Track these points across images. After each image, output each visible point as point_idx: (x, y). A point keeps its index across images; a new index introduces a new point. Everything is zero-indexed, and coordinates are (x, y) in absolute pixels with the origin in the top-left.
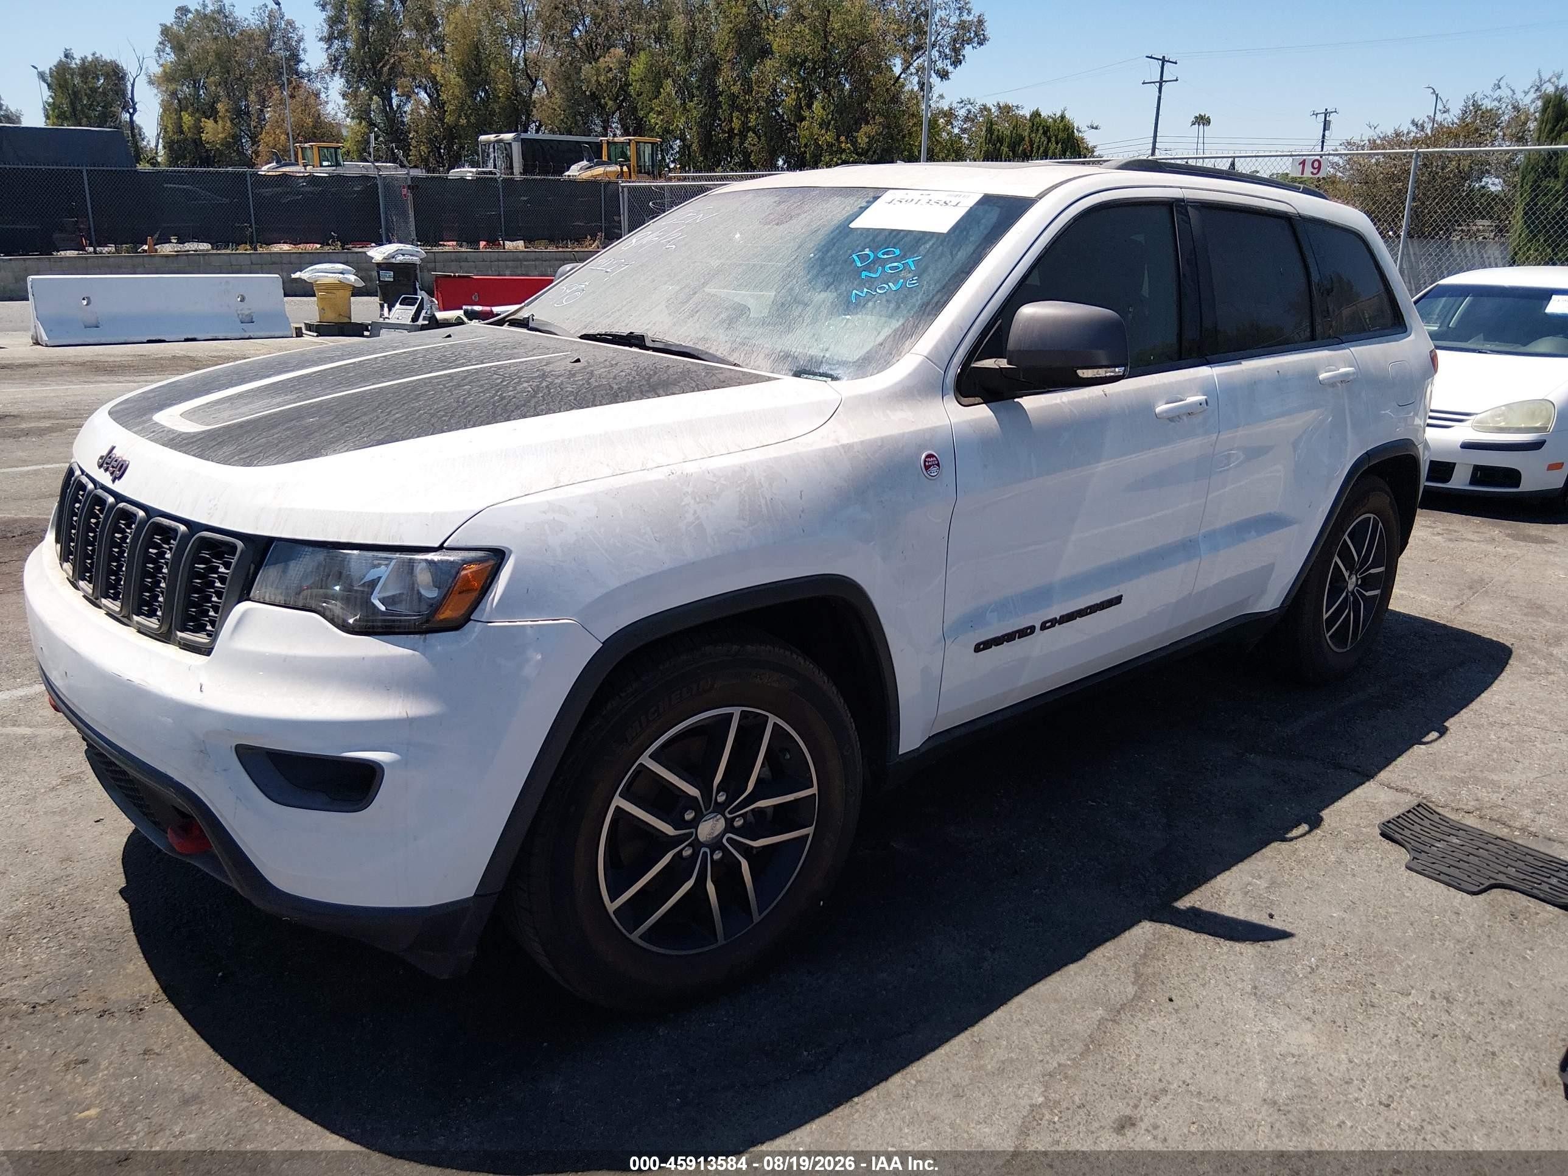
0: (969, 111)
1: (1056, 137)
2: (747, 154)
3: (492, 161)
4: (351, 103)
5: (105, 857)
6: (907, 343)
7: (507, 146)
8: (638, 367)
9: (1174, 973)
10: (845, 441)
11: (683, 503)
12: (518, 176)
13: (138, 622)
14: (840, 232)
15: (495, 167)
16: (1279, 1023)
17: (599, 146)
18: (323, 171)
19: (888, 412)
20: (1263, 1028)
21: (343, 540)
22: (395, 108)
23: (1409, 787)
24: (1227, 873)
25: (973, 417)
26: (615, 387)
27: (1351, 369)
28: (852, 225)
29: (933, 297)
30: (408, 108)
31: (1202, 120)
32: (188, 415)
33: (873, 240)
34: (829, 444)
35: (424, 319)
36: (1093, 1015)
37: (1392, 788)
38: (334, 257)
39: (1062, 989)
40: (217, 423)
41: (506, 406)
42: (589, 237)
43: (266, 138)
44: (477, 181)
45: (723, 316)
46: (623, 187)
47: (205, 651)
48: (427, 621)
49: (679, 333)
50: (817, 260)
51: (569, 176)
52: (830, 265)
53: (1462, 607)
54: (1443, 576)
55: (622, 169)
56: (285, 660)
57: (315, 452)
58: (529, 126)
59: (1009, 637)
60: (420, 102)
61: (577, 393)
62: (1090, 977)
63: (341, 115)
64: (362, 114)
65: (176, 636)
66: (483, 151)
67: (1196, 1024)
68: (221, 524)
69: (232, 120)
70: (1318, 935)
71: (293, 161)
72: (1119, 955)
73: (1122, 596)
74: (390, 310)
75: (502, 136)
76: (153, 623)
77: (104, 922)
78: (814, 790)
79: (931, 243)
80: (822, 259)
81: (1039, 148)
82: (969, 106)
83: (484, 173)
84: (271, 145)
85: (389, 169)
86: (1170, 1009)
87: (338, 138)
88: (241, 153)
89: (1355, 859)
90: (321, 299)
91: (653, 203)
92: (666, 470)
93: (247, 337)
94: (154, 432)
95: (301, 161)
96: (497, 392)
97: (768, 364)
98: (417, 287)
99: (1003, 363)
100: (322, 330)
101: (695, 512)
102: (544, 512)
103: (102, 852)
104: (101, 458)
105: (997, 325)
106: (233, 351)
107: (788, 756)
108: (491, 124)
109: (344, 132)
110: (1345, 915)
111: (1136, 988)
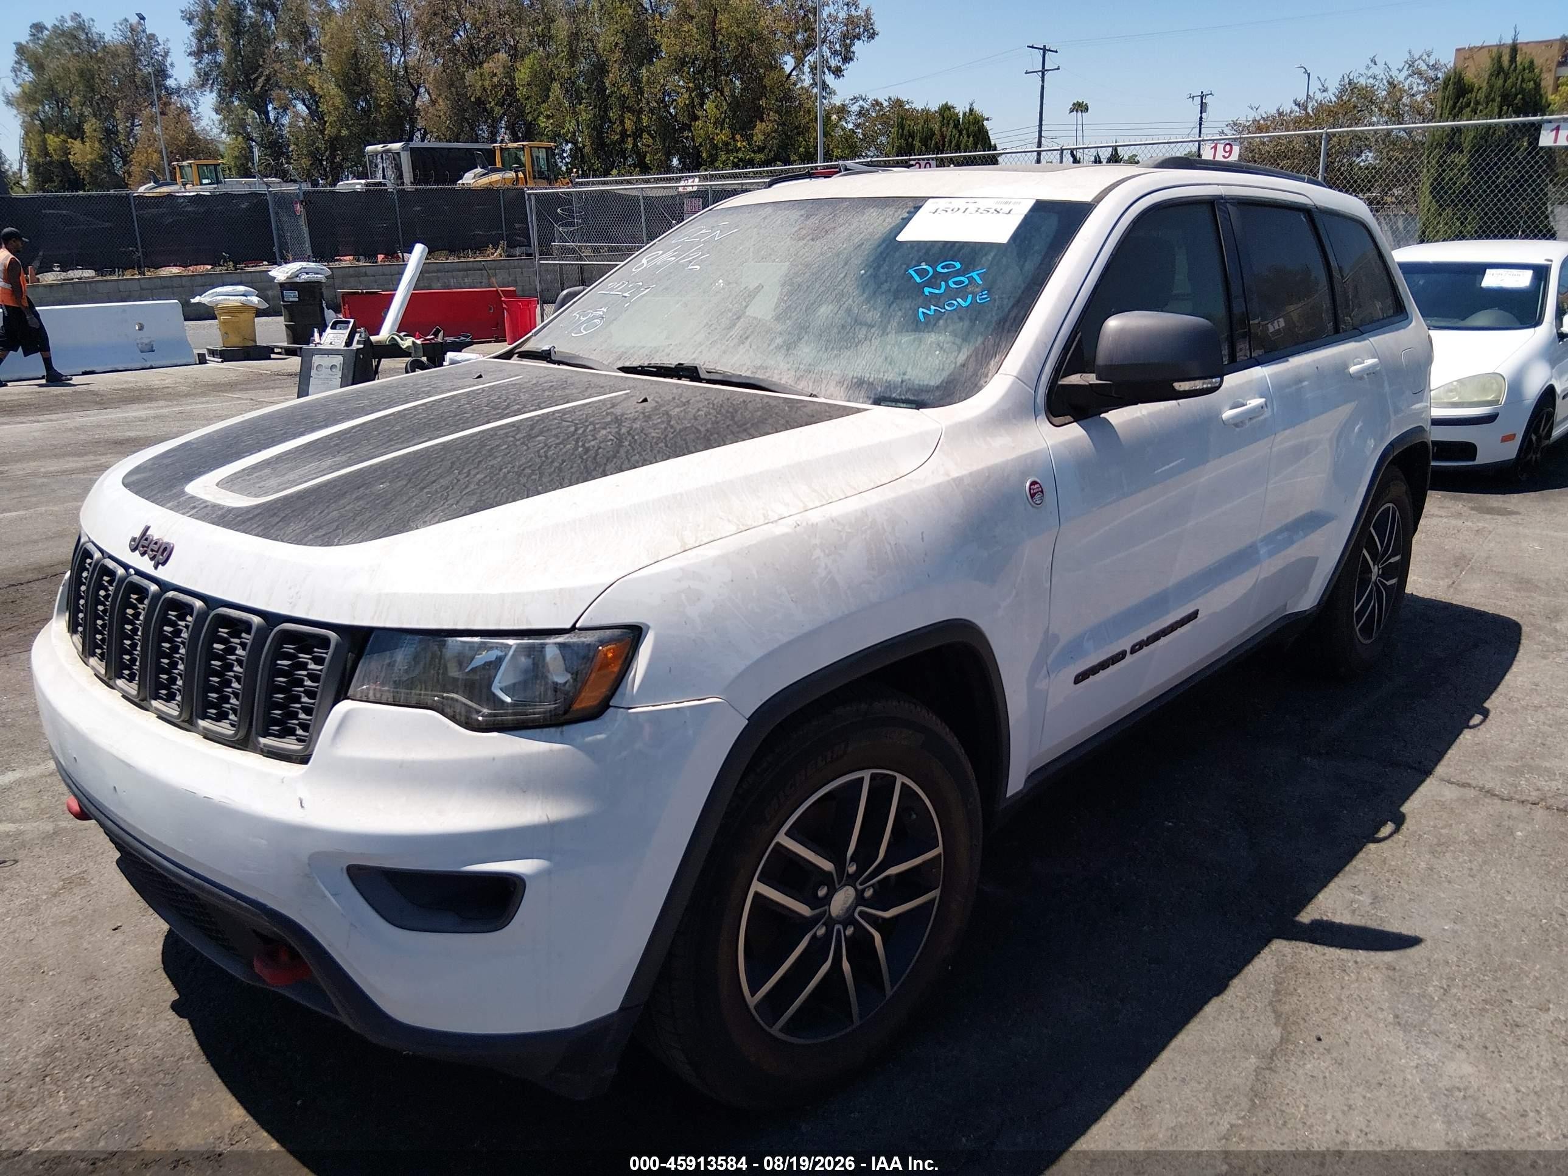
0: (862, 107)
1: (967, 130)
2: (641, 156)
3: (381, 171)
4: (225, 118)
5: (134, 971)
6: (992, 363)
7: (396, 156)
8: (714, 405)
9: (1312, 1008)
10: (955, 474)
11: (813, 558)
12: (409, 187)
13: (204, 728)
14: (887, 246)
15: (384, 177)
16: (1433, 1055)
17: (493, 151)
18: (205, 189)
19: (988, 439)
20: (1419, 1062)
21: (461, 626)
22: (273, 122)
23: (1469, 781)
24: (1326, 889)
25: (1067, 438)
26: (702, 429)
27: (1376, 360)
28: (900, 238)
29: (1009, 312)
30: (286, 121)
31: (1080, 107)
32: (227, 484)
33: (927, 253)
34: (940, 479)
35: (359, 342)
36: (1247, 1064)
37: (1452, 783)
38: (227, 279)
39: (1207, 1038)
40: (266, 494)
41: (595, 458)
42: (490, 246)
43: (137, 158)
44: (367, 194)
45: (779, 341)
46: (530, 195)
47: (304, 760)
48: (566, 712)
49: (733, 362)
50: (870, 276)
51: (463, 184)
52: (886, 281)
53: (1454, 586)
54: (1426, 555)
55: (517, 175)
56: (401, 766)
57: (402, 526)
58: (414, 134)
59: (1103, 665)
60: (297, 115)
61: (665, 438)
62: (1230, 1022)
63: (216, 131)
64: (238, 128)
65: (259, 743)
66: (371, 162)
67: (1351, 1064)
68: (308, 614)
69: (100, 141)
70: (1438, 951)
71: (168, 180)
72: (1251, 993)
73: (1198, 610)
74: (321, 335)
75: (390, 146)
76: (224, 728)
77: (150, 1051)
78: (939, 850)
79: (992, 254)
80: (875, 276)
81: (951, 142)
82: (861, 102)
83: (375, 184)
84: (143, 164)
85: (276, 185)
86: (1321, 1050)
87: (215, 154)
88: (111, 172)
89: (1445, 863)
90: (224, 323)
91: (562, 210)
92: (790, 521)
93: (148, 366)
94: (194, 507)
95: (179, 180)
96: (577, 442)
97: (841, 392)
98: (324, 305)
99: (1091, 379)
100: (226, 355)
101: (826, 566)
102: (679, 580)
103: (129, 966)
104: (134, 539)
105: (1077, 339)
106: (137, 382)
107: (914, 816)
108: (374, 135)
109: (222, 148)
110: (1457, 927)
111: (1280, 1029)
